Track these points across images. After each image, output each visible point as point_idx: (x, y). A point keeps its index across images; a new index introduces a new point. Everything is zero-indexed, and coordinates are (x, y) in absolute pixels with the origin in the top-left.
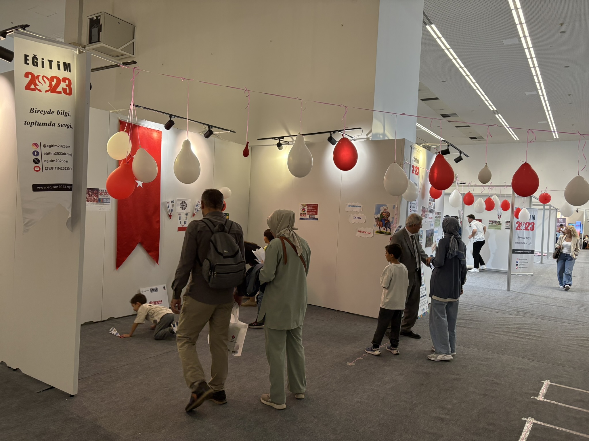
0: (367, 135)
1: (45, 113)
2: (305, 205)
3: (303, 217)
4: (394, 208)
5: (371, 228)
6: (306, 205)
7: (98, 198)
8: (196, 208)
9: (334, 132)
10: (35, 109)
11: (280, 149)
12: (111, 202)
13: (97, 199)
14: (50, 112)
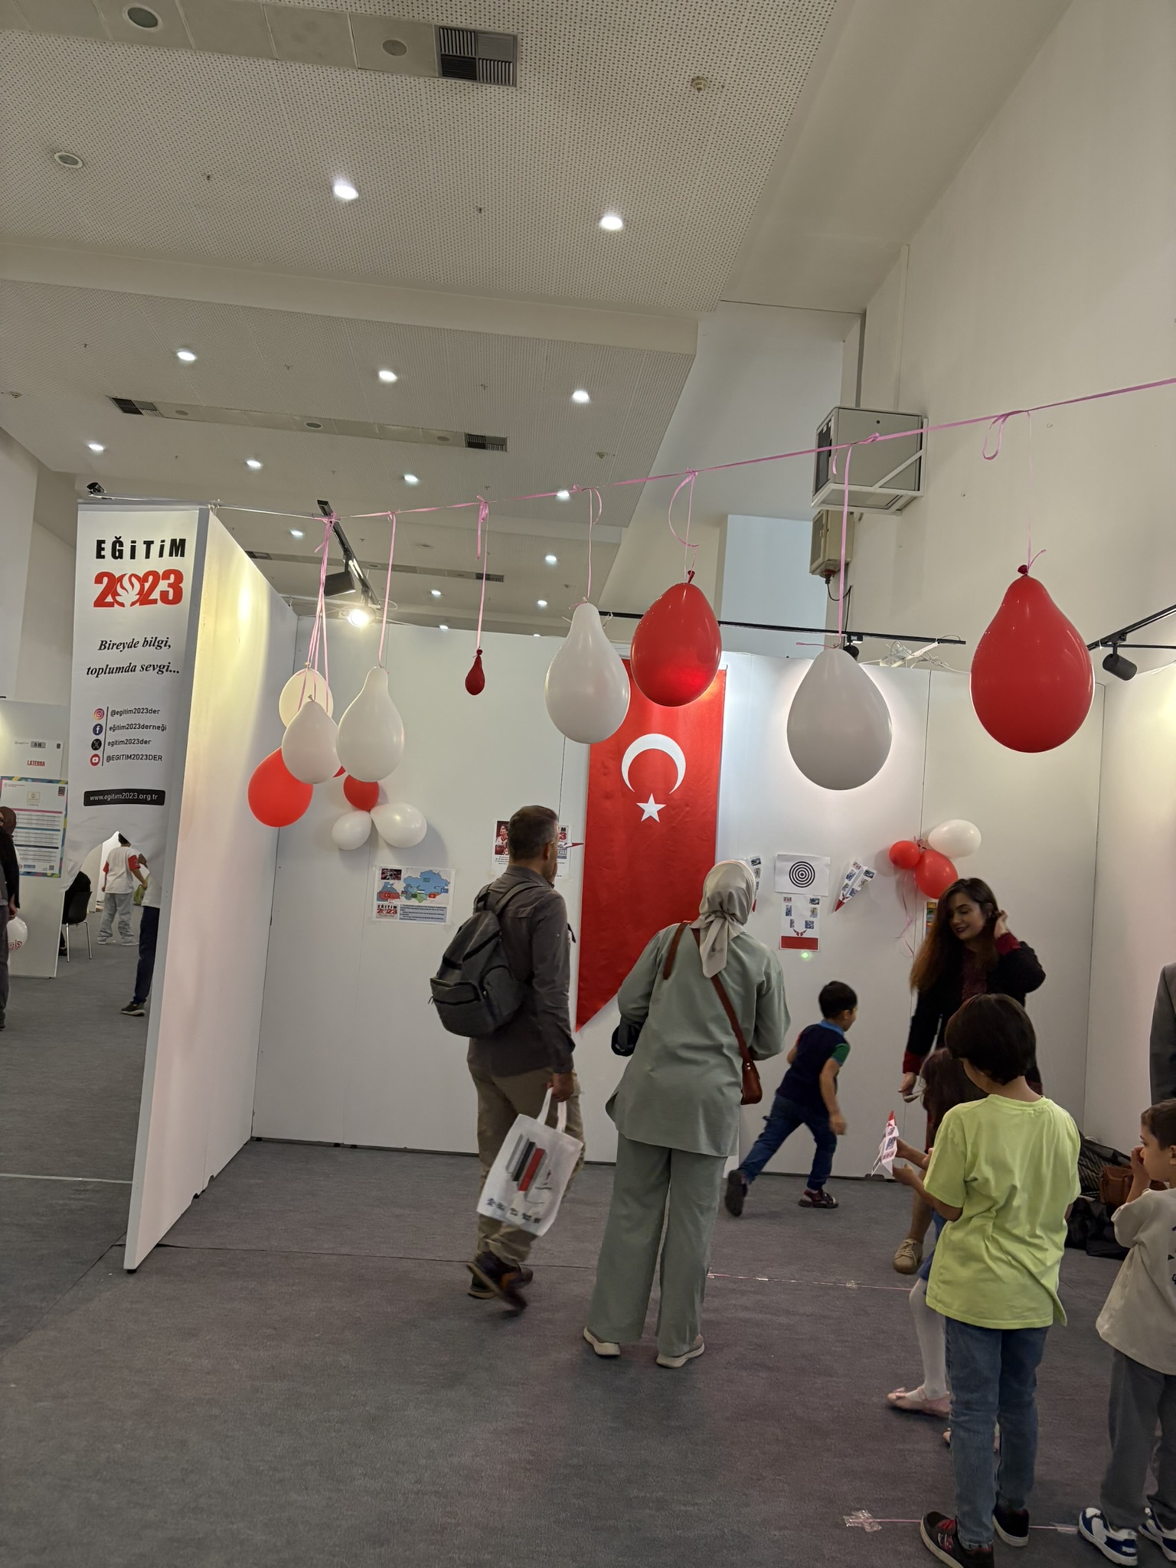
1: (124, 648)
8: (847, 884)
10: (109, 642)
12: (568, 856)
14: (132, 645)
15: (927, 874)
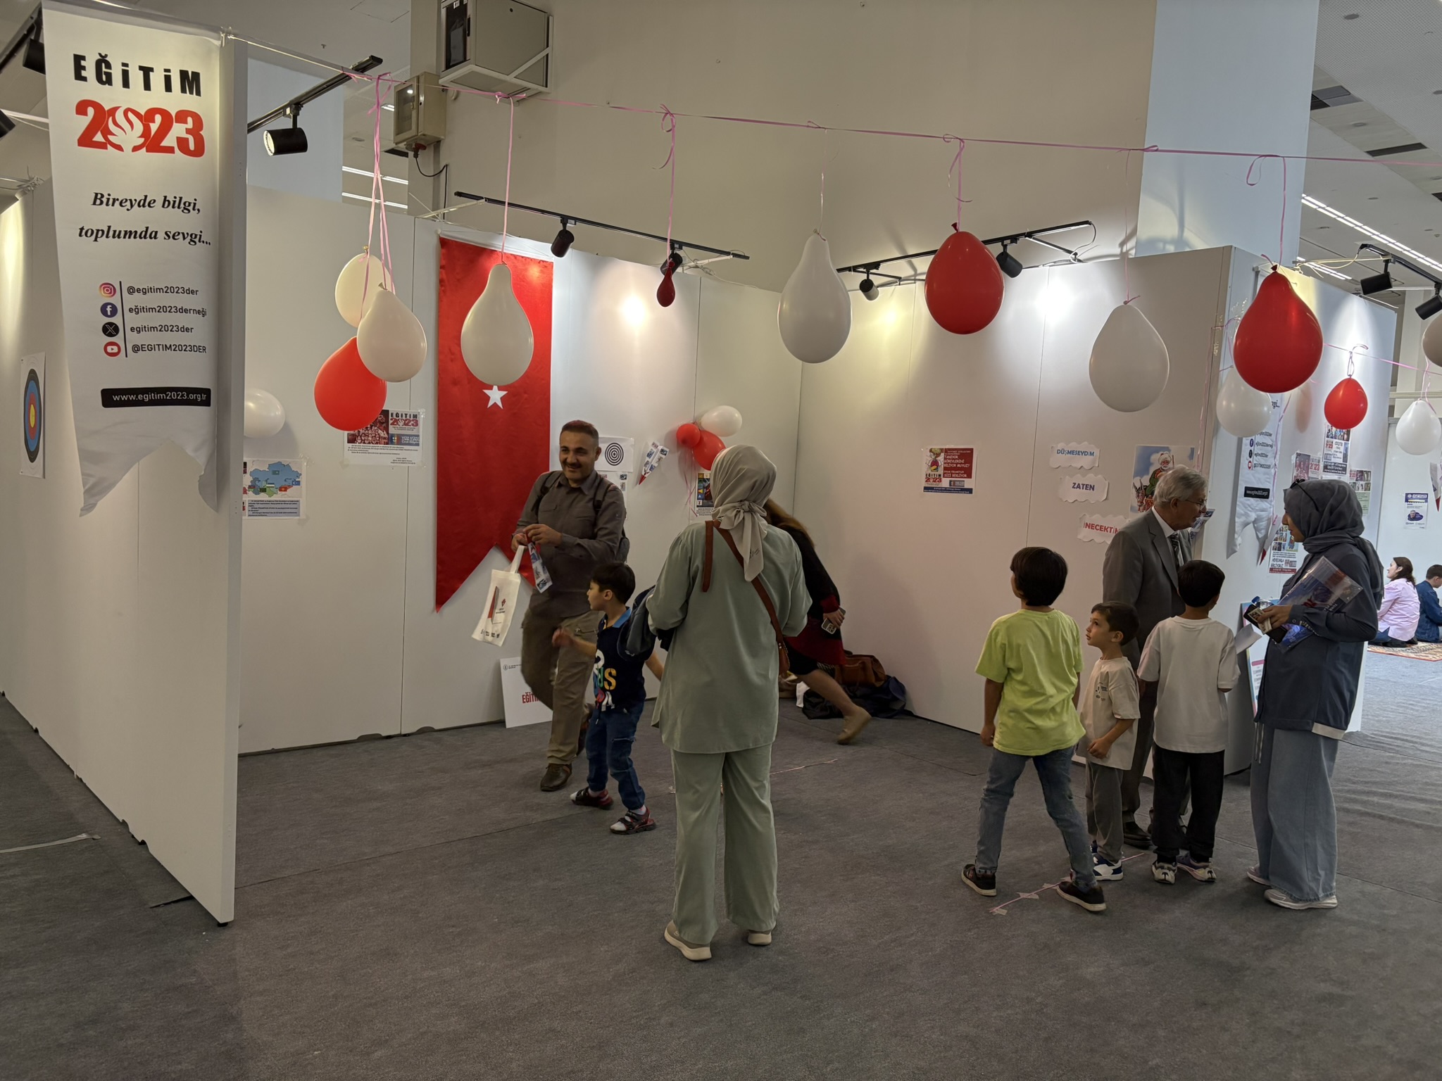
0: (1122, 245)
1: (132, 206)
2: (939, 451)
3: (934, 485)
4: (1191, 456)
5: (1122, 517)
6: (942, 450)
7: (388, 433)
8: (648, 461)
9: (1014, 239)
10: (106, 196)
11: (870, 298)
12: (421, 443)
13: (386, 436)
14: (145, 203)
15: (706, 450)
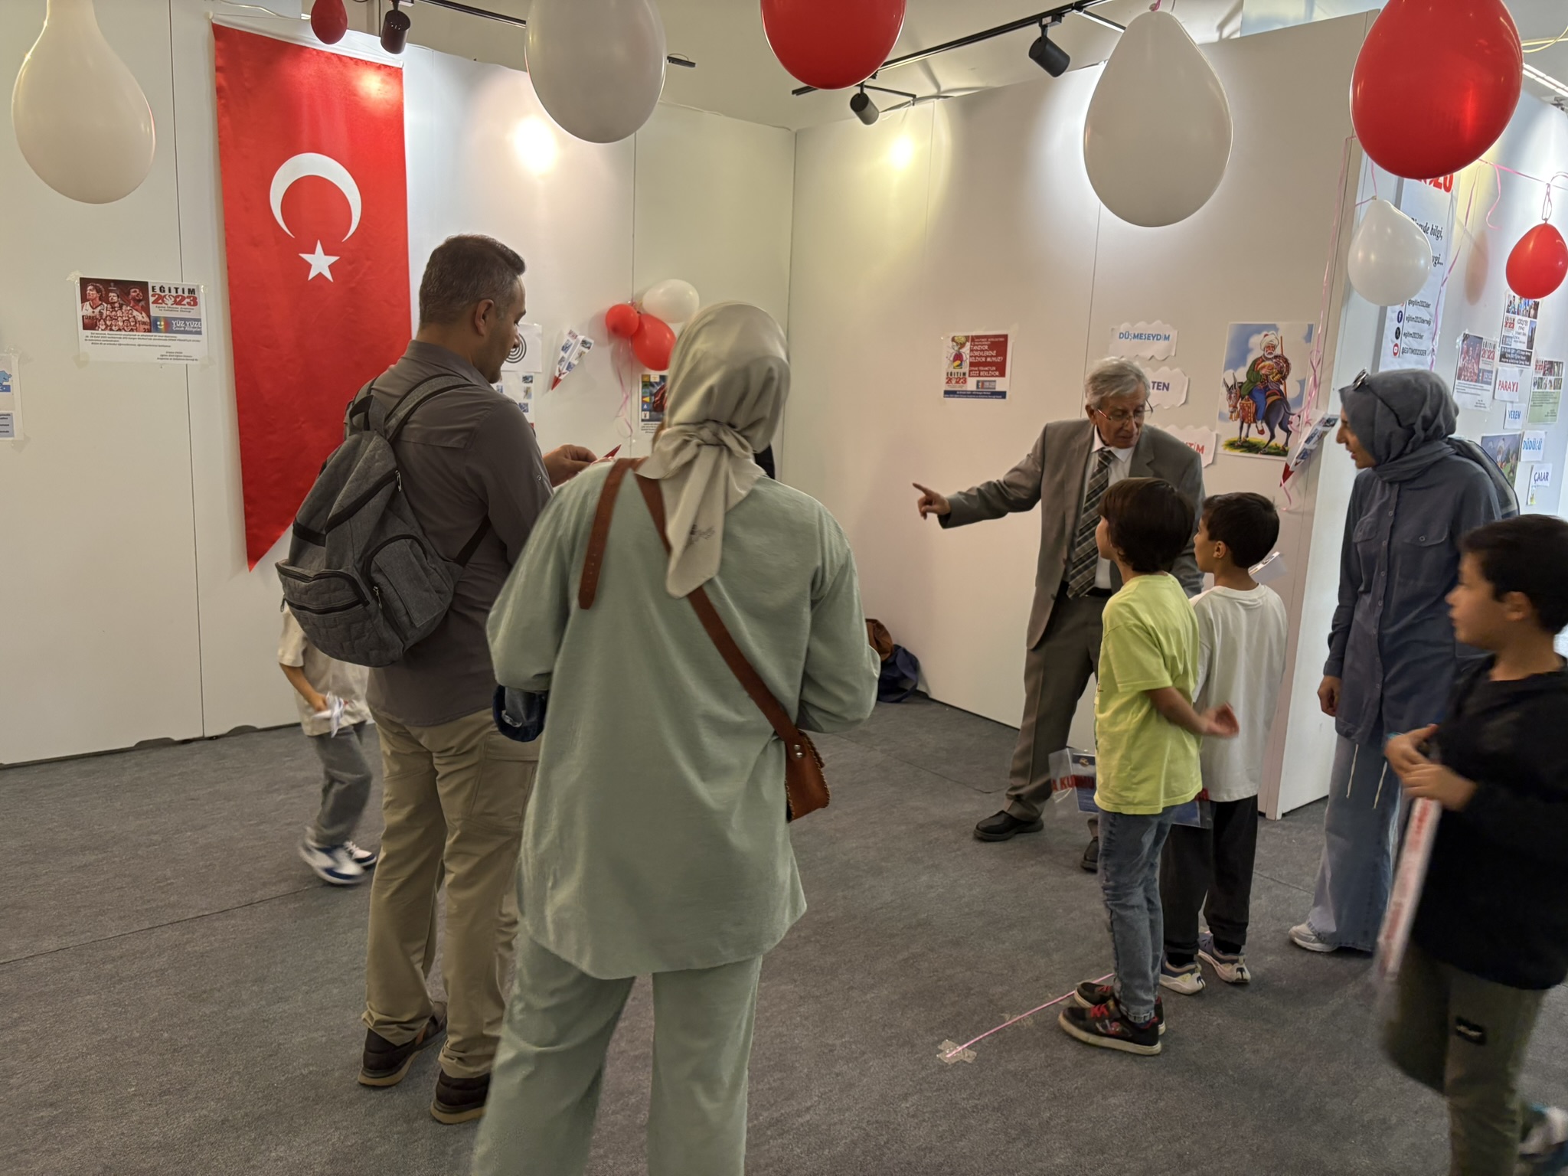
0: (1221, 27)
2: (963, 340)
3: (957, 388)
4: (1308, 337)
5: (1205, 428)
6: (967, 338)
7: (149, 316)
9: (1057, 14)
11: (867, 120)
12: (204, 330)
13: (146, 319)
15: (648, 342)
